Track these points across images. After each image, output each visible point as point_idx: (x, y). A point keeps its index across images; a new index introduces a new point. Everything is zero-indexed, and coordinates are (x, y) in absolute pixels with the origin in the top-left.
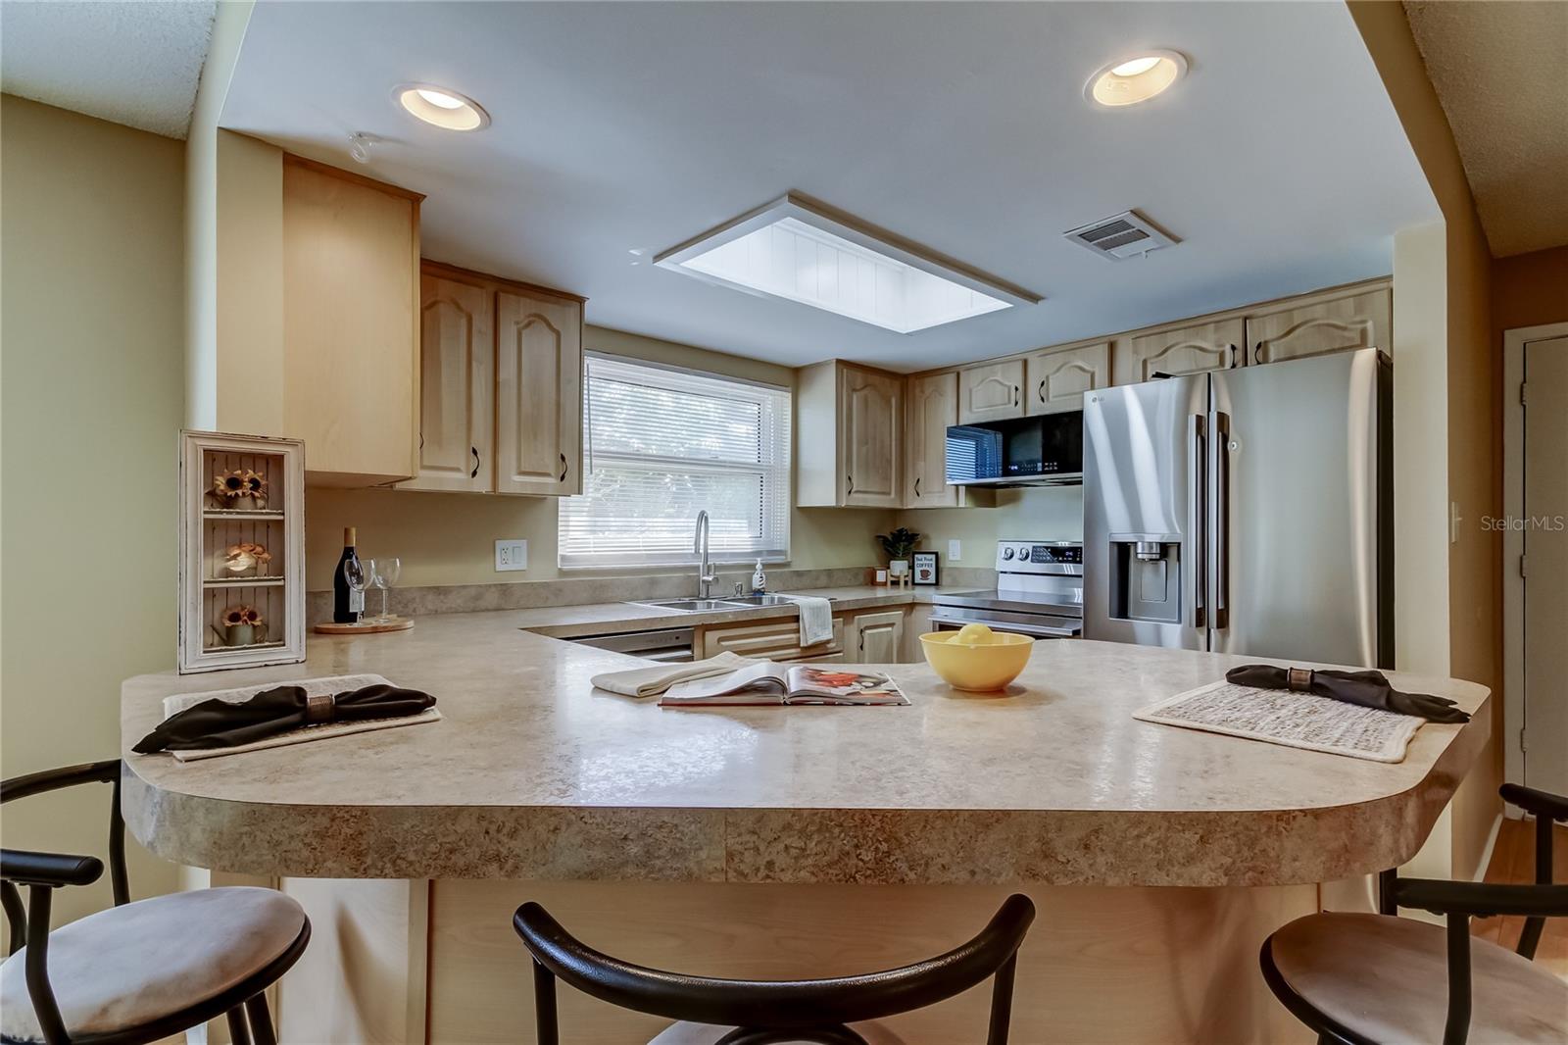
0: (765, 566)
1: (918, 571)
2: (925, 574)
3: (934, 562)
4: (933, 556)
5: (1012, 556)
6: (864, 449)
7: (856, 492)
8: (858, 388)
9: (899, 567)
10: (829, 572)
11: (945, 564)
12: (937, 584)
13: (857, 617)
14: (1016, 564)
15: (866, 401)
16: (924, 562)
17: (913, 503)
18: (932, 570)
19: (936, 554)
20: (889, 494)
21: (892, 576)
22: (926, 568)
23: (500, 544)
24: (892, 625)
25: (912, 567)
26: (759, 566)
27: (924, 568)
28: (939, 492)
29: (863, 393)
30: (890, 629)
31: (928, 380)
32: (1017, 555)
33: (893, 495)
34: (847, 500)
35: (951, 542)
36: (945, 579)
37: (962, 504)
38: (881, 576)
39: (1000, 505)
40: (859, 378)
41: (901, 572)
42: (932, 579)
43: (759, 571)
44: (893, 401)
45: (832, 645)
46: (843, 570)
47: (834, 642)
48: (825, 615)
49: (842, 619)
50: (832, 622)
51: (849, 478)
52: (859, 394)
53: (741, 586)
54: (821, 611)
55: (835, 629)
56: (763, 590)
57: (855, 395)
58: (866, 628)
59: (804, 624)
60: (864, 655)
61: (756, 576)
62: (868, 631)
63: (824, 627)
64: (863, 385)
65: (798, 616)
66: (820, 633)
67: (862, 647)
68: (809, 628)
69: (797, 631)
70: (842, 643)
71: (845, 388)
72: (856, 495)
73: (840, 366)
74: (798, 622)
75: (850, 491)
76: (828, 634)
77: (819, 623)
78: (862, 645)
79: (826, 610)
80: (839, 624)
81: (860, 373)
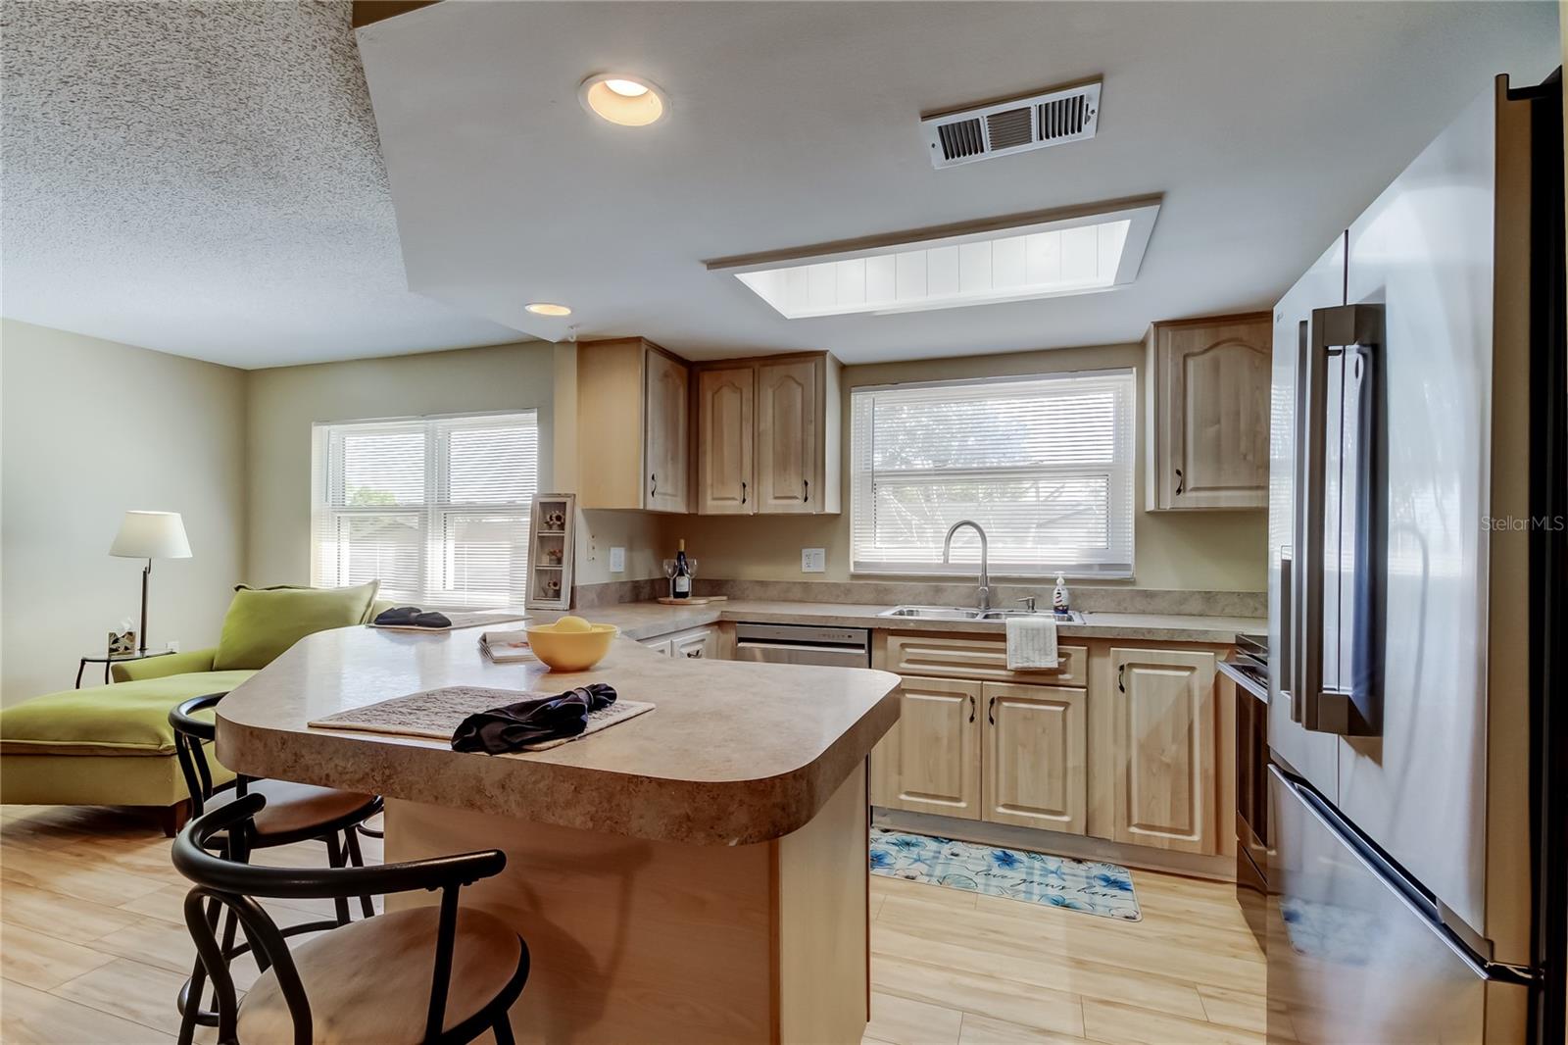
0: (1068, 581)
6: (1211, 431)
7: (1196, 489)
8: (1196, 350)
13: (1112, 649)
15: (1216, 366)
23: (805, 552)
24: (1192, 669)
26: (1060, 581)
29: (1208, 356)
30: (1186, 674)
34: (1173, 501)
40: (1200, 338)
43: (1060, 587)
45: (1067, 676)
46: (1239, 594)
47: (1070, 673)
48: (1045, 638)
49: (1085, 648)
50: (1058, 649)
51: (1178, 473)
52: (1200, 359)
53: (1033, 601)
54: (1039, 634)
55: (1072, 658)
56: (1061, 608)
57: (1191, 363)
58: (1131, 665)
59: (1011, 644)
60: (1128, 700)
61: (1056, 592)
62: (1136, 671)
63: (1044, 652)
64: (1207, 346)
65: (1005, 635)
66: (1037, 658)
67: (1122, 689)
68: (1016, 650)
69: (1004, 651)
70: (1084, 677)
71: (1170, 356)
72: (1194, 494)
73: (1163, 330)
74: (1005, 641)
75: (1179, 491)
76: (1051, 661)
77: (1036, 647)
78: (1124, 685)
79: (1048, 634)
80: (1078, 653)
81: (1202, 331)
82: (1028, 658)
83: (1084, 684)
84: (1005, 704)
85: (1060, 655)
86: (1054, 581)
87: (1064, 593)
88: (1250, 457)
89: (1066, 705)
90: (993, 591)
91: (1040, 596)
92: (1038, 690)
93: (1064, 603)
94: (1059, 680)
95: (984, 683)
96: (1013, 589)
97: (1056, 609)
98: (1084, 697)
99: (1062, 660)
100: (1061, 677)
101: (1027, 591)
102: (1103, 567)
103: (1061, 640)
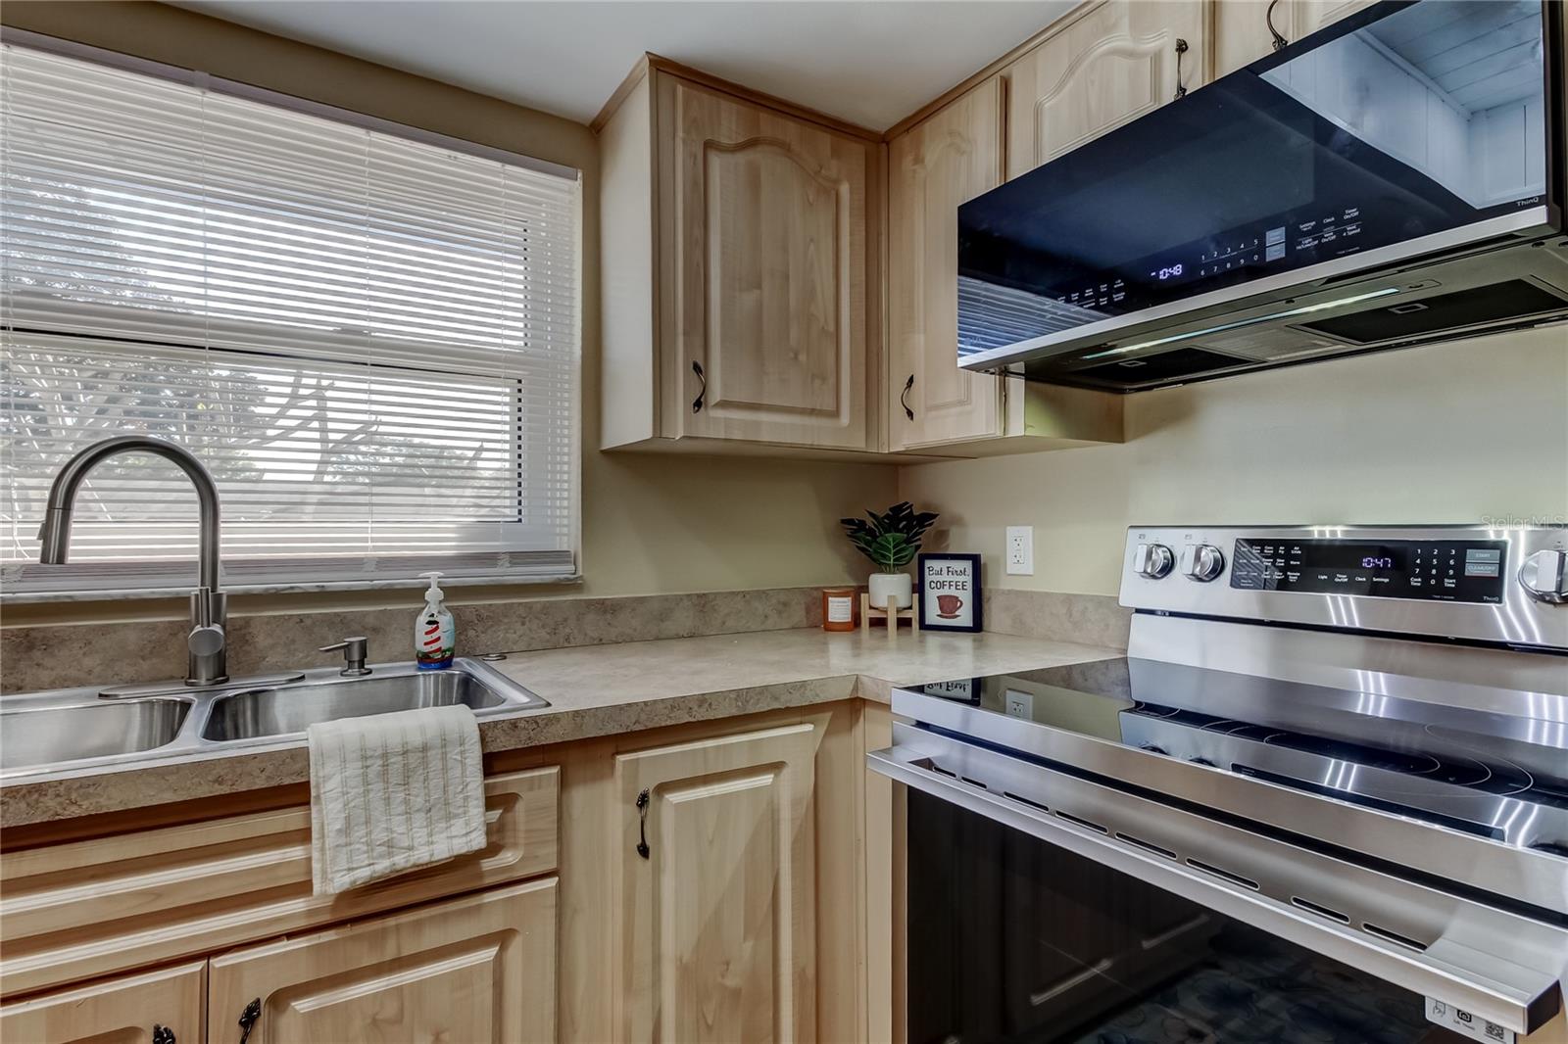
0: (450, 592)
1: (932, 596)
2: (949, 605)
3: (968, 579)
4: (968, 565)
5: (1167, 568)
6: (748, 299)
7: (724, 404)
8: (725, 141)
9: (889, 589)
10: (703, 603)
11: (998, 584)
12: (977, 626)
13: (621, 758)
14: (1182, 590)
15: (754, 183)
16: (945, 577)
17: (902, 439)
18: (966, 597)
19: (975, 559)
20: (835, 414)
21: (871, 608)
22: (953, 592)
24: (776, 767)
25: (919, 588)
26: (434, 594)
27: (945, 592)
28: (961, 403)
29: (741, 158)
30: (767, 779)
31: (928, 126)
32: (1185, 566)
33: (845, 419)
34: (688, 423)
35: (1012, 532)
36: (997, 616)
37: (1017, 428)
38: (839, 610)
39: (1136, 436)
40: (729, 121)
41: (891, 598)
42: (965, 617)
43: (433, 608)
44: (845, 189)
45: (508, 857)
46: (744, 594)
47: (515, 845)
48: (445, 769)
49: (555, 770)
50: (487, 788)
51: (697, 368)
52: (729, 158)
53: (363, 645)
54: (425, 762)
55: (520, 807)
56: (438, 656)
57: (716, 161)
58: (663, 788)
59: (328, 811)
60: (657, 872)
61: (423, 619)
62: (674, 798)
63: (442, 810)
64: (741, 140)
65: (305, 786)
66: (420, 835)
67: (644, 851)
68: (346, 830)
69: (304, 836)
70: (553, 849)
71: (680, 134)
72: (720, 413)
73: (666, 81)
74: (308, 803)
75: (698, 404)
76: (465, 833)
77: (418, 801)
78: (648, 843)
79: (454, 754)
80: (537, 785)
81: (734, 106)
82: (390, 845)
83: (553, 865)
84: (303, 1005)
85: (491, 803)
86: (417, 594)
87: (446, 621)
88: (802, 357)
89: (502, 938)
90: (239, 634)
91: (375, 630)
92: (418, 925)
93: (446, 643)
94: (481, 875)
95: (217, 963)
96: (301, 619)
97: (425, 660)
98: (552, 900)
99: (495, 814)
100: (487, 864)
101: (342, 623)
102: (517, 558)
103: (492, 763)
